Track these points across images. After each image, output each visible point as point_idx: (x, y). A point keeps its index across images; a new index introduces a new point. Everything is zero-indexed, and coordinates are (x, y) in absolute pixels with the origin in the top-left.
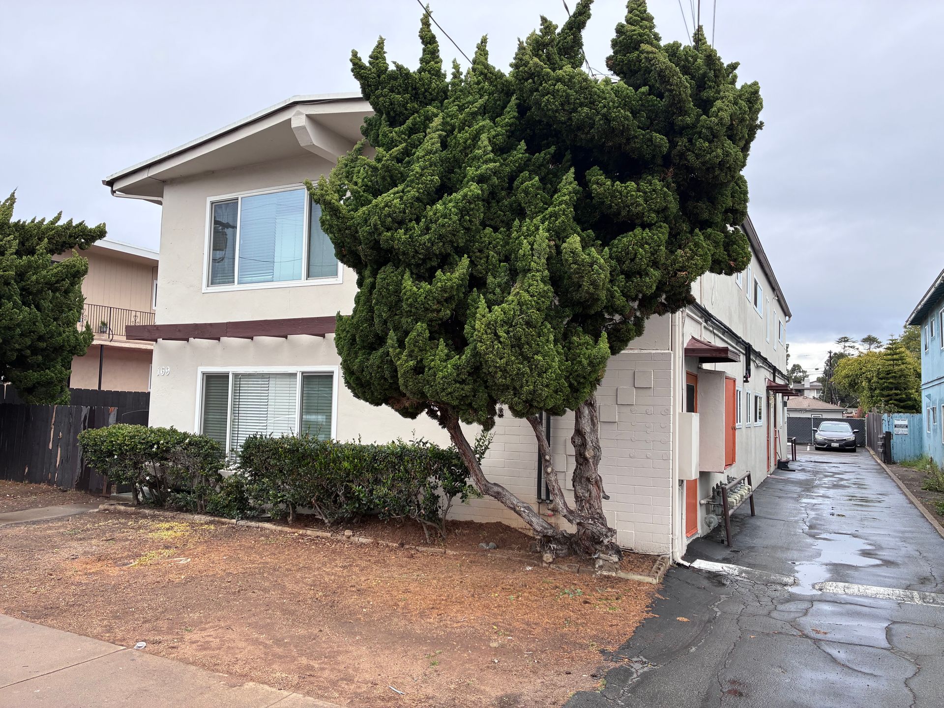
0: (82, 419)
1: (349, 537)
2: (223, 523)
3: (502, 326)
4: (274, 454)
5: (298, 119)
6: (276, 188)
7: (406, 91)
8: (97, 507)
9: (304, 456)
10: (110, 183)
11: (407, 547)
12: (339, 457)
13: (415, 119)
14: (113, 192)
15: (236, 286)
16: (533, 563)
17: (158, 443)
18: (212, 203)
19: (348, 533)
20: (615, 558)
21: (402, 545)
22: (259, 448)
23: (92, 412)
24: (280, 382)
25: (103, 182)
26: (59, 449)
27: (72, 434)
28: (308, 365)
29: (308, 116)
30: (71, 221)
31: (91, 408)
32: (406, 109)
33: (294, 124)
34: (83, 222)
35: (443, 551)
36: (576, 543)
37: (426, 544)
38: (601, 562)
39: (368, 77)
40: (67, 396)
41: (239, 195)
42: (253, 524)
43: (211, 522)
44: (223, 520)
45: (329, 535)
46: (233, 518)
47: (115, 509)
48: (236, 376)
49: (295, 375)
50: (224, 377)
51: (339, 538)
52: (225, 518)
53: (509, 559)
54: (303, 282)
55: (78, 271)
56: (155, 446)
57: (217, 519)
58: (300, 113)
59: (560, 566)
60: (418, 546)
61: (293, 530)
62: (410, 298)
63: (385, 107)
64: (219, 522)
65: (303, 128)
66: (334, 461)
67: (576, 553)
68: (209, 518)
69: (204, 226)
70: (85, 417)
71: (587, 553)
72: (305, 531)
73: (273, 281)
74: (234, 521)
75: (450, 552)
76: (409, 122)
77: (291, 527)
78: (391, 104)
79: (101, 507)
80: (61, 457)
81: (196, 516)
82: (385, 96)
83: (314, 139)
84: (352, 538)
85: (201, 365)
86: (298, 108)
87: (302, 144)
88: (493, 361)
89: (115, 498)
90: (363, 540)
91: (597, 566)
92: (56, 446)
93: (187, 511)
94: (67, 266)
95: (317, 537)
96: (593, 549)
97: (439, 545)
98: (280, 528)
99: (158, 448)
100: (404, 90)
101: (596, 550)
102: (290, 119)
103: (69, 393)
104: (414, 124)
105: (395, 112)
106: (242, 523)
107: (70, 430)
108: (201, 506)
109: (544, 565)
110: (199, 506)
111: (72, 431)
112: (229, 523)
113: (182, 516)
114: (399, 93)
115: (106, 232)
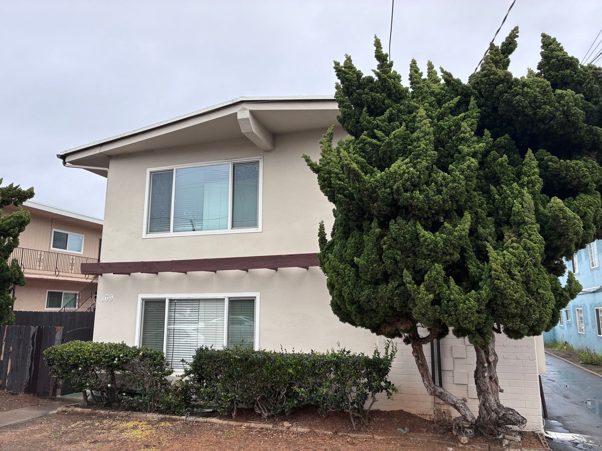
0: (31, 336)
1: (289, 428)
2: (175, 420)
3: (516, 267)
4: (224, 363)
5: (243, 113)
6: (205, 162)
7: (383, 91)
8: (56, 409)
9: (252, 364)
10: (63, 157)
11: (340, 434)
12: (283, 365)
13: (391, 111)
14: (65, 163)
15: (171, 234)
16: (450, 444)
17: (119, 357)
18: (151, 173)
19: (286, 424)
20: (519, 438)
21: (336, 432)
22: (211, 359)
23: (40, 330)
24: (208, 305)
25: (58, 156)
26: (10, 360)
27: (21, 349)
28: (234, 292)
29: (251, 112)
30: (12, 184)
31: (39, 327)
32: (384, 104)
33: (239, 117)
34: (19, 186)
35: (371, 436)
36: (482, 427)
37: (353, 431)
38: (506, 442)
39: (352, 80)
40: (13, 318)
41: (175, 167)
42: (201, 419)
43: (162, 420)
44: (174, 417)
45: (270, 426)
46: (183, 415)
47: (73, 410)
48: (171, 300)
49: (223, 300)
50: (162, 302)
51: (280, 428)
52: (175, 415)
53: (429, 441)
54: (229, 231)
55: (24, 222)
56: (116, 359)
57: (168, 416)
58: (245, 109)
59: (474, 446)
60: (349, 433)
61: (239, 424)
62: (430, 244)
63: (367, 102)
64: (170, 419)
65: (247, 119)
66: (279, 368)
67: (482, 434)
68: (161, 416)
69: (144, 189)
70: (34, 334)
71: (492, 434)
72: (249, 424)
73: (202, 230)
74: (184, 417)
75: (378, 437)
76: (387, 114)
77: (235, 420)
78: (372, 100)
79: (59, 409)
80: (11, 367)
81: (148, 415)
82: (367, 94)
83: (253, 128)
84: (291, 428)
85: (141, 293)
86: (243, 105)
87: (243, 131)
88: (510, 295)
89: (59, 399)
90: (300, 430)
91: (504, 445)
92: (6, 357)
93: (139, 410)
94: (17, 217)
95: (262, 429)
96: (496, 431)
97: (366, 432)
98: (226, 422)
99: (118, 360)
100: (381, 90)
101: (499, 432)
102: (236, 113)
103: (14, 315)
104: (391, 114)
105: (374, 105)
106: (191, 418)
107: (19, 345)
108: (151, 406)
109: (461, 445)
110: (149, 406)
111: (21, 346)
112: (180, 420)
113: (135, 415)
114: (377, 92)
115: (34, 194)
